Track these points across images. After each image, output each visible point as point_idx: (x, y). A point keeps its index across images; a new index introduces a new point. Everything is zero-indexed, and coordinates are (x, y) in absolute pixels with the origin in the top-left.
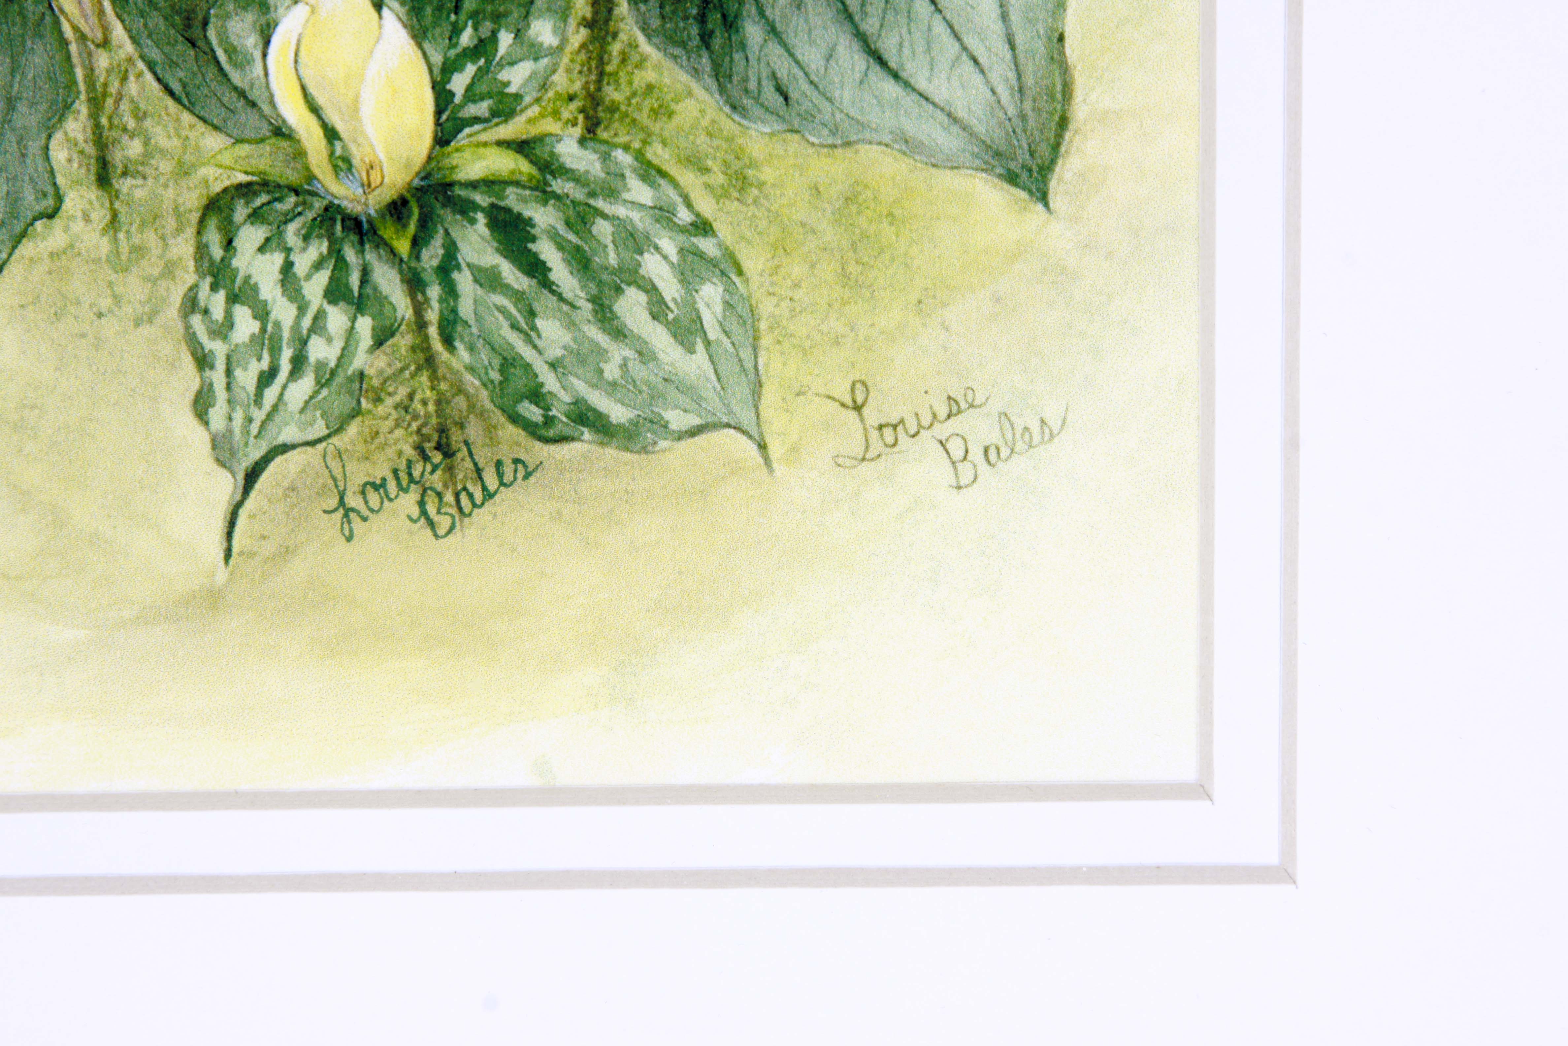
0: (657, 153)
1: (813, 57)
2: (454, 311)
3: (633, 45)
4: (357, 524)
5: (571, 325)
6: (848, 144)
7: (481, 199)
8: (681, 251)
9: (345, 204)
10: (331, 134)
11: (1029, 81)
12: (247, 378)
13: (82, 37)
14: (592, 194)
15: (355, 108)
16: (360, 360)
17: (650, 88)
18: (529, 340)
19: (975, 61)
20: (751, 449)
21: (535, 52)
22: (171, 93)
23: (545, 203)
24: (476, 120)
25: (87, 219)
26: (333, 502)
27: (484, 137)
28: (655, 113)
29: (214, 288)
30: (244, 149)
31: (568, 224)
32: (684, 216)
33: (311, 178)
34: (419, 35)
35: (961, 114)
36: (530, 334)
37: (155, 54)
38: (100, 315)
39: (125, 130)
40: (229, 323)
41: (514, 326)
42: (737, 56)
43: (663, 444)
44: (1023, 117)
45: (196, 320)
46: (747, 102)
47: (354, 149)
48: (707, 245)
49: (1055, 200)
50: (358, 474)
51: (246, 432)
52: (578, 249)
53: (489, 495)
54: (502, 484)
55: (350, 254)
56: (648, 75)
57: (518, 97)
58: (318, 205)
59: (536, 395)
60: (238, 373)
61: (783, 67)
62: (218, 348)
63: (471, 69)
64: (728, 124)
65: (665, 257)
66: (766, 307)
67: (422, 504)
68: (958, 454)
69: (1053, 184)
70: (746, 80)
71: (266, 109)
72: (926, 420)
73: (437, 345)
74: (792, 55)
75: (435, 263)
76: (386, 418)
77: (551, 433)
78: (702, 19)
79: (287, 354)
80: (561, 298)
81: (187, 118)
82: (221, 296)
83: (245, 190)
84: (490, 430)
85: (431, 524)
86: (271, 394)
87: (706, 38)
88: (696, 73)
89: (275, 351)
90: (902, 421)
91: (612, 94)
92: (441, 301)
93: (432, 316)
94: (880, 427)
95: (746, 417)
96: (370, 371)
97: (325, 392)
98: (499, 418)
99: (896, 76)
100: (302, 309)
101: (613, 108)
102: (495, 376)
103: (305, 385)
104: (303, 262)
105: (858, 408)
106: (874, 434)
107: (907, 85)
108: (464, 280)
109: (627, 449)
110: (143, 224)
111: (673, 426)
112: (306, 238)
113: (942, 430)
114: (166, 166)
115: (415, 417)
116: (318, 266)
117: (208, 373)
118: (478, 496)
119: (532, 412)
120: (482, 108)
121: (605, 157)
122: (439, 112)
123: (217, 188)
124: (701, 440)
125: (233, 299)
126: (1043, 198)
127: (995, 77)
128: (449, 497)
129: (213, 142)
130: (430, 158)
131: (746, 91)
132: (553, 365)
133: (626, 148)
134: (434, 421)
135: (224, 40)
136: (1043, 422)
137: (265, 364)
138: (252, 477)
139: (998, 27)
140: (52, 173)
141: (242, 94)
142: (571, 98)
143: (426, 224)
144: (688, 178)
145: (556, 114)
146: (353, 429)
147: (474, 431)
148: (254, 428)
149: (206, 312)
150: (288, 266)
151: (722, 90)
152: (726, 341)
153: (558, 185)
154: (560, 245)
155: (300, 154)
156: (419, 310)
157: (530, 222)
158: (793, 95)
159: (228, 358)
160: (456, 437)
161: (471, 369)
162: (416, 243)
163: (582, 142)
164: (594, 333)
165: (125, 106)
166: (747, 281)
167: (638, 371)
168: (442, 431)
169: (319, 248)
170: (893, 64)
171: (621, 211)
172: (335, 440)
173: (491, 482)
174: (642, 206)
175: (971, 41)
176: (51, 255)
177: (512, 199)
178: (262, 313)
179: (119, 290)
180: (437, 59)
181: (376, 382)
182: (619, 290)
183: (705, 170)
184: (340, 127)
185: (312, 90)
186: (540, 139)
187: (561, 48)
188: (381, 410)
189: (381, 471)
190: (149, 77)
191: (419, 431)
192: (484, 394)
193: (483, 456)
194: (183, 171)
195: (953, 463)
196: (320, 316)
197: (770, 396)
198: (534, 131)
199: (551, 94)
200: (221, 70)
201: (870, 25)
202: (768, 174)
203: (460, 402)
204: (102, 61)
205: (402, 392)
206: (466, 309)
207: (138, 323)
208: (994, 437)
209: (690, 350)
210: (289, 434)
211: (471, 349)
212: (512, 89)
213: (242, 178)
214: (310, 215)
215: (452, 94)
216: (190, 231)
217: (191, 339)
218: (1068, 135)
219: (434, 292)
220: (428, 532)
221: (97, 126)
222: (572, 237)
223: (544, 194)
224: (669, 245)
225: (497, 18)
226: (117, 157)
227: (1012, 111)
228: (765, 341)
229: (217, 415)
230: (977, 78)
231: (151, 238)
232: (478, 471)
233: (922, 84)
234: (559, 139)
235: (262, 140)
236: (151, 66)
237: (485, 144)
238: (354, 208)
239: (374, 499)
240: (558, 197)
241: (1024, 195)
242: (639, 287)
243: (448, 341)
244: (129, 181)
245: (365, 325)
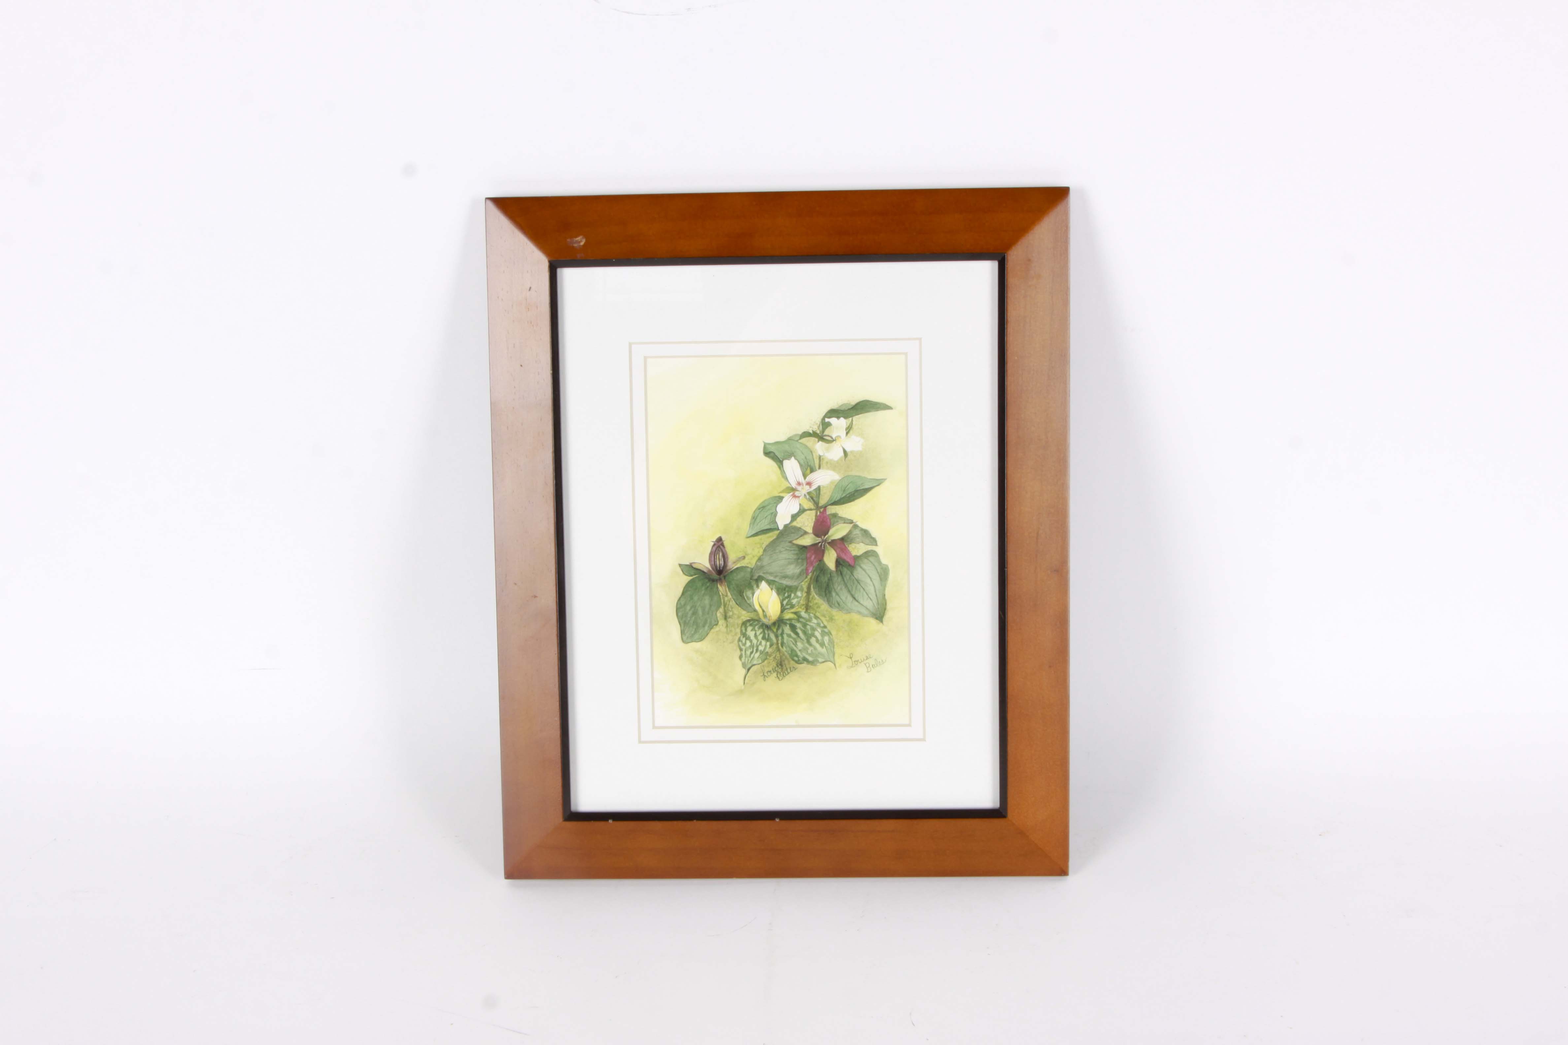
0: (818, 614)
1: (843, 598)
2: (783, 641)
3: (814, 596)
4: (766, 678)
5: (803, 643)
6: (850, 613)
7: (788, 622)
8: (822, 631)
9: (766, 623)
10: (763, 611)
11: (879, 602)
12: (748, 653)
13: (723, 595)
14: (807, 621)
15: (767, 607)
16: (768, 649)
17: (816, 603)
18: (796, 646)
19: (870, 599)
20: (833, 665)
21: (797, 597)
22: (737, 604)
23: (798, 623)
24: (787, 609)
25: (722, 625)
26: (762, 674)
27: (789, 612)
28: (817, 607)
29: (743, 637)
30: (749, 614)
31: (803, 626)
32: (822, 625)
33: (760, 618)
34: (778, 594)
35: (868, 608)
36: (796, 645)
37: (734, 597)
38: (724, 642)
39: (729, 610)
40: (746, 643)
41: (793, 644)
42: (831, 598)
43: (818, 664)
44: (878, 608)
45: (740, 643)
46: (833, 606)
47: (767, 614)
48: (826, 630)
49: (884, 622)
50: (767, 669)
51: (748, 662)
52: (804, 631)
53: (788, 673)
54: (791, 671)
55: (766, 632)
56: (816, 601)
57: (794, 605)
58: (761, 623)
59: (797, 656)
60: (747, 652)
61: (839, 600)
62: (743, 648)
63: (787, 600)
64: (830, 609)
65: (819, 632)
66: (836, 641)
67: (777, 675)
68: (868, 666)
69: (884, 619)
70: (832, 602)
71: (753, 607)
72: (862, 660)
73: (780, 647)
74: (840, 598)
75: (780, 633)
76: (771, 660)
77: (799, 662)
78: (825, 591)
79: (755, 649)
80: (801, 639)
81: (740, 608)
82: (744, 639)
83: (749, 621)
84: (789, 662)
85: (779, 678)
86: (752, 656)
87: (826, 595)
88: (824, 601)
89: (753, 648)
90: (858, 660)
91: (811, 604)
92: (781, 639)
93: (780, 642)
94: (855, 661)
95: (832, 659)
96: (769, 652)
97: (761, 655)
98: (790, 660)
99: (857, 601)
100: (758, 641)
101: (810, 606)
102: (790, 652)
103: (758, 654)
104: (758, 633)
105: (851, 658)
106: (854, 663)
107: (859, 603)
108: (785, 636)
109: (812, 665)
110: (732, 627)
111: (820, 661)
112: (759, 629)
113: (865, 662)
114: (736, 616)
115: (776, 659)
116: (761, 633)
117: (742, 652)
118: (787, 673)
119: (796, 659)
120: (789, 607)
121: (809, 615)
122: (781, 607)
123: (744, 620)
124: (825, 663)
125: (746, 639)
126: (882, 621)
127: (874, 601)
128: (782, 674)
129: (744, 612)
130: (780, 615)
131: (832, 604)
132: (800, 651)
133: (812, 613)
134: (780, 660)
135: (746, 595)
136: (882, 661)
137: (751, 650)
138: (749, 670)
139: (874, 593)
140: (717, 617)
141: (749, 604)
142: (803, 605)
143: (779, 627)
144: (823, 618)
145: (801, 608)
146: (766, 662)
147: (786, 662)
148: (749, 662)
149: (742, 641)
150: (756, 634)
151: (828, 603)
152: (829, 647)
153: (801, 620)
154: (801, 630)
155: (758, 615)
156: (777, 641)
157: (796, 626)
158: (840, 604)
159: (745, 650)
160: (783, 663)
161: (786, 652)
162: (777, 630)
163: (805, 612)
164: (807, 645)
165: (729, 606)
166: (832, 636)
167: (814, 651)
168: (781, 662)
169: (761, 630)
170: (857, 599)
171: (812, 624)
172: (763, 664)
173: (789, 670)
174: (814, 623)
175: (870, 596)
176: (717, 632)
177: (793, 622)
178: (751, 641)
179: (727, 637)
180: (781, 598)
181: (770, 654)
182: (811, 638)
183: (826, 617)
184: (765, 610)
185: (760, 604)
186: (798, 612)
187: (802, 596)
188: (771, 658)
189: (770, 669)
190: (734, 601)
191: (777, 662)
192: (788, 656)
193: (788, 666)
194: (739, 617)
195: (867, 667)
196: (761, 642)
197: (836, 656)
198: (797, 610)
199: (800, 604)
200: (746, 600)
201: (853, 593)
202: (836, 618)
203: (784, 657)
204: (726, 599)
205: (774, 655)
206: (785, 641)
207: (730, 643)
208: (874, 663)
209: (823, 648)
210: (755, 662)
211: (786, 648)
212: (793, 603)
213: (749, 618)
214: (760, 625)
215: (783, 604)
216: (739, 628)
217: (739, 646)
218: (886, 611)
219: (780, 638)
220: (778, 680)
221: (725, 610)
222: (803, 629)
223: (798, 621)
224: (819, 630)
225: (792, 592)
226: (728, 615)
227: (876, 607)
228: (835, 646)
229: (743, 659)
230: (871, 602)
231: (733, 629)
232: (787, 669)
233: (862, 602)
234: (801, 612)
235: (751, 612)
236: (734, 599)
237: (789, 613)
238: (767, 624)
239: (769, 674)
240: (801, 622)
241: (879, 621)
242: (815, 637)
243: (782, 647)
244: (730, 619)
245: (768, 644)
